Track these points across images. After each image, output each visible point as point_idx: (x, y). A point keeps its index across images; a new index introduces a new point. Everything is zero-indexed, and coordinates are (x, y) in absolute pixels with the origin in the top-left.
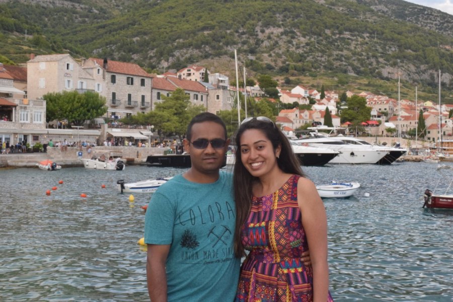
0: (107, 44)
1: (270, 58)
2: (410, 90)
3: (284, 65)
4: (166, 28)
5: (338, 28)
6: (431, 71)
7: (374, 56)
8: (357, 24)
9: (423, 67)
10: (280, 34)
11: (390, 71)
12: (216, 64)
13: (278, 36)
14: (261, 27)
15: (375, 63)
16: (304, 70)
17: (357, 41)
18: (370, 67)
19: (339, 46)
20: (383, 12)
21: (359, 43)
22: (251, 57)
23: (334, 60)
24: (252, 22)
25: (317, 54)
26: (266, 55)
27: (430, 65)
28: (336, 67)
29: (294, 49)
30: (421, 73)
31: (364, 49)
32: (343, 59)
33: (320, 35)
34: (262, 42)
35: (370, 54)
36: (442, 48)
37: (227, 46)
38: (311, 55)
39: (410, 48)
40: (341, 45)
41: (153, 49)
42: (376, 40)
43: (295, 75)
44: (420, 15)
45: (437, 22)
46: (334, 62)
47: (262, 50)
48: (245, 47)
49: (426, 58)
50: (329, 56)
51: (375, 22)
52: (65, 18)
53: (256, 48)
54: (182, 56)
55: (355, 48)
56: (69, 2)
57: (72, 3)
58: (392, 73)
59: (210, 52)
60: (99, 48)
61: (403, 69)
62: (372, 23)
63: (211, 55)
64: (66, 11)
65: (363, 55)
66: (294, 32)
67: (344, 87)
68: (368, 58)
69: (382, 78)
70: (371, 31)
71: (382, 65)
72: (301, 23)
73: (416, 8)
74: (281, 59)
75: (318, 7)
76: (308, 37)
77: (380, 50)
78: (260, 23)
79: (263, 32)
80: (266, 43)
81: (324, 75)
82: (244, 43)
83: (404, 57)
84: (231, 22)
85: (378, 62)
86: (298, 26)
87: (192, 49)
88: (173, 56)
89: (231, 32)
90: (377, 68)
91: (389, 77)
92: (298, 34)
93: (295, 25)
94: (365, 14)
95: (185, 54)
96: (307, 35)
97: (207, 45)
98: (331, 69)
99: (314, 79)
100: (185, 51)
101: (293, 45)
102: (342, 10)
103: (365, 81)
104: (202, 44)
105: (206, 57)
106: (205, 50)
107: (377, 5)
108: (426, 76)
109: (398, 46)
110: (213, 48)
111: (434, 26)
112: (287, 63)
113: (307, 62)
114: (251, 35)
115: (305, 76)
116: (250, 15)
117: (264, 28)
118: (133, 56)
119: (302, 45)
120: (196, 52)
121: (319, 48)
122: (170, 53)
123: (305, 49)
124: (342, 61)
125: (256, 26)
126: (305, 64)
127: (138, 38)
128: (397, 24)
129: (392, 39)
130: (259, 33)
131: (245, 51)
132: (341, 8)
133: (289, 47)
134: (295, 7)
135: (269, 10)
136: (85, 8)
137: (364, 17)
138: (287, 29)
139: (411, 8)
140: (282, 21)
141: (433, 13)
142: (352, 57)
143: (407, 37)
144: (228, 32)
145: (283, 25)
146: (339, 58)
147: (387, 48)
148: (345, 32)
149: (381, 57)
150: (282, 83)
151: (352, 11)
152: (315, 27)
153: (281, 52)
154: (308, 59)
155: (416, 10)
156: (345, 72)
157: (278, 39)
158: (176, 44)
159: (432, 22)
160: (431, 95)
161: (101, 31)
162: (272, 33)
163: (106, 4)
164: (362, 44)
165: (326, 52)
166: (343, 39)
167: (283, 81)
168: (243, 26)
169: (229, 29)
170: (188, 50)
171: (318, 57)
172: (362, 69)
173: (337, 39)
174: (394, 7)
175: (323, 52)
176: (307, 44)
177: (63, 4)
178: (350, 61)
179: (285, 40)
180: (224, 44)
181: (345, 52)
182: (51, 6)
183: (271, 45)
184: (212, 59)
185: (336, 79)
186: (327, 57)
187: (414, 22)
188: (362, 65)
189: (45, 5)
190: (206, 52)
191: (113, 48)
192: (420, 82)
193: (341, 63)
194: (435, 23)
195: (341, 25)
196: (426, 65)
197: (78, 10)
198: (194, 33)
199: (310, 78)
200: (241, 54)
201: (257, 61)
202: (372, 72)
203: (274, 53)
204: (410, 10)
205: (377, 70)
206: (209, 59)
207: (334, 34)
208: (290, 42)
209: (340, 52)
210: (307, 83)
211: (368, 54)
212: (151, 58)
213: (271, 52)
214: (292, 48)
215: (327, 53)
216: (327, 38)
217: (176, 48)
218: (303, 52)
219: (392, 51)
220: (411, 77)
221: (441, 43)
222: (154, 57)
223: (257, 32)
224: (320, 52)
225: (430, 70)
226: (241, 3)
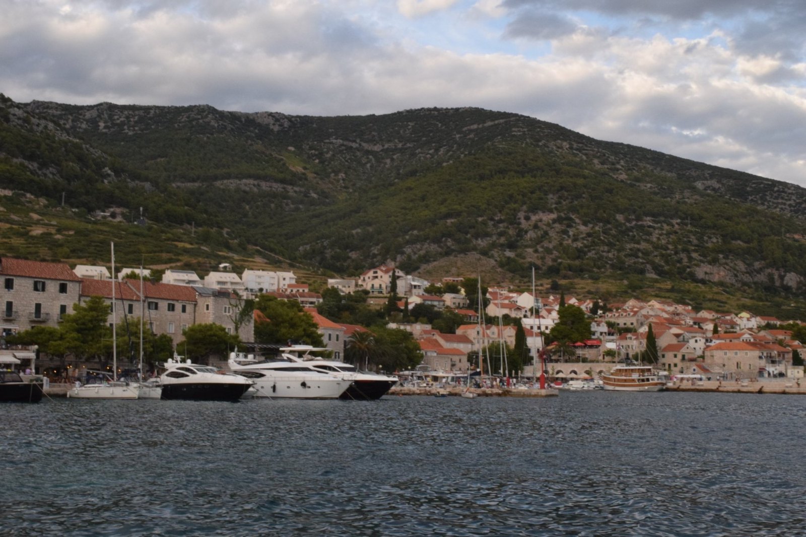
0: (318, 238)
1: (536, 255)
2: (731, 297)
3: (555, 264)
4: (397, 216)
5: (634, 212)
6: (769, 270)
7: (685, 250)
8: (665, 206)
9: (757, 265)
10: (551, 222)
11: (708, 271)
12: (459, 264)
13: (548, 225)
14: (525, 212)
15: (685, 260)
16: (582, 270)
17: (662, 229)
18: (678, 265)
19: (634, 236)
20: (714, 189)
21: (664, 232)
22: (509, 254)
23: (626, 256)
24: (513, 206)
25: (602, 249)
26: (530, 250)
27: (768, 261)
28: (629, 266)
29: (570, 241)
30: (755, 273)
31: (670, 240)
32: (640, 254)
33: (609, 223)
34: (526, 232)
35: (680, 247)
36: (789, 238)
37: (477, 239)
38: (594, 249)
39: (739, 238)
40: (638, 234)
41: (377, 245)
42: (689, 227)
43: (569, 278)
44: (768, 193)
45: (792, 202)
46: (626, 259)
47: (526, 244)
48: (502, 240)
49: (762, 252)
50: (619, 251)
51: (695, 203)
52: (273, 205)
53: (517, 241)
54: (415, 253)
55: (659, 239)
56: (279, 185)
57: (282, 186)
58: (711, 274)
59: (453, 247)
60: (307, 244)
61: (727, 267)
62: (691, 205)
63: (453, 251)
64: (274, 195)
65: (668, 249)
66: (571, 219)
67: (635, 294)
68: (676, 253)
69: (696, 280)
70: (683, 216)
71: (695, 262)
72: (582, 207)
73: (762, 183)
74: (551, 256)
75: (610, 184)
76: (591, 225)
77: (695, 242)
78: (525, 208)
79: (527, 218)
80: (531, 234)
81: (609, 277)
82: (501, 234)
83: (729, 252)
84: (484, 206)
85: (690, 259)
86: (578, 210)
87: (429, 244)
88: (403, 253)
89: (483, 220)
90: (689, 267)
91: (707, 278)
92: (577, 221)
93: (574, 210)
94: (682, 193)
95: (420, 250)
96: (589, 222)
97: (450, 237)
98: (620, 269)
99: (594, 283)
100: (418, 246)
101: (569, 236)
102: (651, 188)
103: (668, 285)
104: (443, 236)
105: (448, 253)
106: (446, 245)
107: (707, 180)
108: (762, 278)
109: (722, 235)
110: (458, 241)
111: (787, 207)
112: (559, 260)
113: (587, 259)
114: (511, 223)
115: (583, 278)
116: (511, 197)
117: (530, 214)
118: (350, 254)
119: (582, 236)
120: (434, 248)
121: (606, 240)
122: (399, 250)
123: (585, 242)
124: (637, 257)
125: (519, 211)
126: (585, 262)
127: (359, 230)
128: (726, 205)
129: (715, 227)
130: (523, 221)
131: (502, 245)
132: (649, 185)
133: (563, 239)
134: (575, 185)
135: (539, 189)
136: (300, 192)
137: (681, 197)
138: (562, 215)
139: (754, 183)
140: (556, 203)
141: (786, 190)
142: (653, 252)
143: (737, 224)
144: (480, 219)
145: (556, 208)
146: (634, 254)
147: (706, 238)
148: (645, 218)
149: (695, 251)
150: (547, 289)
151: (664, 189)
152: (601, 211)
153: (551, 246)
154: (590, 255)
155: (762, 186)
156: (642, 272)
157: (548, 229)
158: (407, 237)
159: (784, 201)
160: (761, 303)
161: (315, 221)
162: (541, 220)
163: (331, 186)
164: (668, 234)
165: (615, 245)
166: (642, 227)
167: (549, 286)
168: (500, 212)
169: (481, 216)
170: (423, 245)
171: (603, 251)
172: (666, 268)
173: (632, 228)
174: (732, 182)
175: (611, 245)
176: (589, 235)
177: (271, 187)
178: (650, 258)
179: (557, 230)
180: (472, 236)
181: (643, 245)
182: (255, 190)
183: (538, 237)
184: (456, 256)
185: (626, 282)
186: (616, 252)
187: (759, 202)
188: (667, 262)
189: (247, 189)
190: (448, 247)
191: (325, 244)
192: (753, 285)
193: (636, 260)
194: (788, 203)
195: (640, 207)
196: (763, 262)
197: (291, 193)
198: (433, 222)
199: (590, 281)
200: (496, 250)
201: (516, 258)
202: (681, 271)
203: (542, 247)
204: (754, 185)
205: (688, 270)
206: (451, 257)
207: (629, 221)
208: (565, 232)
209: (636, 246)
210: (582, 288)
211: (676, 247)
212: (375, 256)
213: (538, 247)
214: (567, 240)
215: (617, 247)
216: (618, 225)
217: (407, 242)
218: (582, 245)
219: (712, 242)
220: (739, 279)
221: (788, 231)
222: (378, 255)
223: (519, 219)
224: (607, 245)
225: (768, 268)
226: (503, 181)
